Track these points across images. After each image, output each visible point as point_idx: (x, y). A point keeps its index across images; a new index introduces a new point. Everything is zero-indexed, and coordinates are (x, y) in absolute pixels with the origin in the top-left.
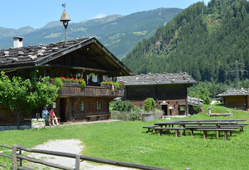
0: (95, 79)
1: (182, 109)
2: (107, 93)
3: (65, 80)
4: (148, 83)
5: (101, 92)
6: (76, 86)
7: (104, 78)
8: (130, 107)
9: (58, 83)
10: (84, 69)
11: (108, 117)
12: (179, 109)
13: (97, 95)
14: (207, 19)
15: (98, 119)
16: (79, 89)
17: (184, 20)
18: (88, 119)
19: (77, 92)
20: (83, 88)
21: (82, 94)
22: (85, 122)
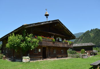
0: (60, 40)
1: (91, 54)
2: (66, 46)
3: (44, 38)
4: (80, 46)
5: (63, 45)
6: (50, 41)
7: (64, 39)
8: (75, 53)
9: (39, 38)
10: (54, 34)
11: (67, 57)
12: (90, 54)
13: (61, 46)
14: (90, 34)
15: (62, 57)
16: (52, 43)
17: (85, 34)
18: (58, 57)
19: (51, 44)
20: (54, 43)
21: (54, 45)
22: (56, 59)
